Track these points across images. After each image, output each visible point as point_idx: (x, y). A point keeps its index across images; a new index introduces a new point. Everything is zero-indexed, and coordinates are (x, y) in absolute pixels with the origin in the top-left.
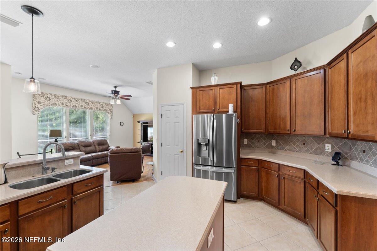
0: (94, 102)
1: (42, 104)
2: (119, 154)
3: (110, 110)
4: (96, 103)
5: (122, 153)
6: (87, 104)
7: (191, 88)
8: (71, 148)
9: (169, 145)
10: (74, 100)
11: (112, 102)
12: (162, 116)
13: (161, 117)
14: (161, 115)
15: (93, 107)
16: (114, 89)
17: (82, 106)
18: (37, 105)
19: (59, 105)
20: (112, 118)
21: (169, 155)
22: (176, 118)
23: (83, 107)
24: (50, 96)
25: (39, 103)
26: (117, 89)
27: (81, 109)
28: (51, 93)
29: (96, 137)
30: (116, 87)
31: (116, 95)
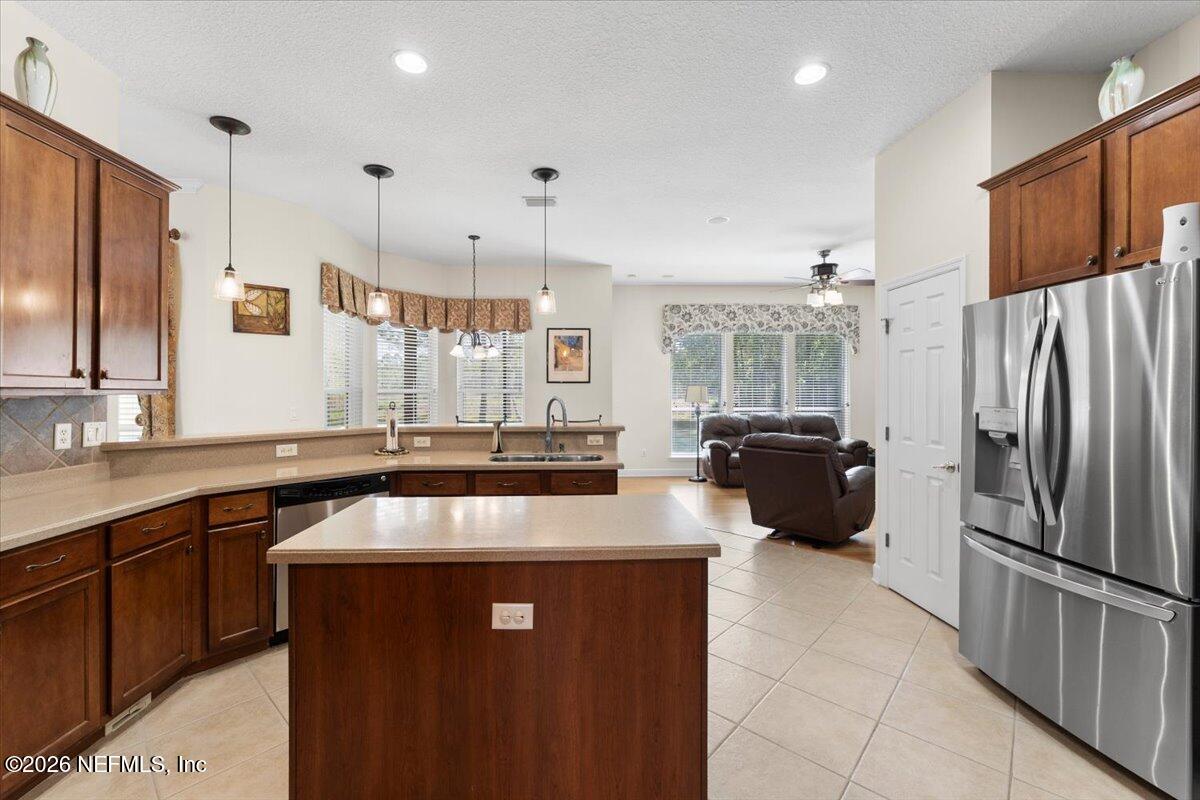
0: (796, 309)
1: (676, 330)
2: (766, 451)
3: (849, 325)
4: (801, 311)
5: (773, 448)
6: (777, 316)
7: (983, 185)
8: (732, 432)
9: (909, 439)
10: (741, 311)
11: (817, 301)
12: (891, 328)
13: (884, 330)
14: (884, 323)
15: (793, 323)
16: (820, 261)
17: (760, 324)
18: (669, 333)
19: (709, 328)
20: (856, 351)
21: (908, 476)
22: (934, 328)
23: (765, 327)
24: (692, 309)
25: (672, 327)
26: (829, 260)
27: (759, 332)
28: (692, 303)
29: (803, 409)
30: (824, 254)
31: (825, 277)
